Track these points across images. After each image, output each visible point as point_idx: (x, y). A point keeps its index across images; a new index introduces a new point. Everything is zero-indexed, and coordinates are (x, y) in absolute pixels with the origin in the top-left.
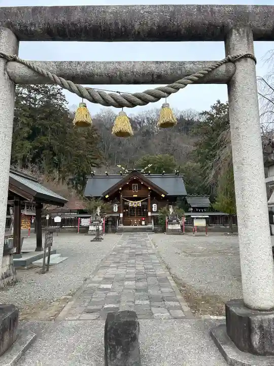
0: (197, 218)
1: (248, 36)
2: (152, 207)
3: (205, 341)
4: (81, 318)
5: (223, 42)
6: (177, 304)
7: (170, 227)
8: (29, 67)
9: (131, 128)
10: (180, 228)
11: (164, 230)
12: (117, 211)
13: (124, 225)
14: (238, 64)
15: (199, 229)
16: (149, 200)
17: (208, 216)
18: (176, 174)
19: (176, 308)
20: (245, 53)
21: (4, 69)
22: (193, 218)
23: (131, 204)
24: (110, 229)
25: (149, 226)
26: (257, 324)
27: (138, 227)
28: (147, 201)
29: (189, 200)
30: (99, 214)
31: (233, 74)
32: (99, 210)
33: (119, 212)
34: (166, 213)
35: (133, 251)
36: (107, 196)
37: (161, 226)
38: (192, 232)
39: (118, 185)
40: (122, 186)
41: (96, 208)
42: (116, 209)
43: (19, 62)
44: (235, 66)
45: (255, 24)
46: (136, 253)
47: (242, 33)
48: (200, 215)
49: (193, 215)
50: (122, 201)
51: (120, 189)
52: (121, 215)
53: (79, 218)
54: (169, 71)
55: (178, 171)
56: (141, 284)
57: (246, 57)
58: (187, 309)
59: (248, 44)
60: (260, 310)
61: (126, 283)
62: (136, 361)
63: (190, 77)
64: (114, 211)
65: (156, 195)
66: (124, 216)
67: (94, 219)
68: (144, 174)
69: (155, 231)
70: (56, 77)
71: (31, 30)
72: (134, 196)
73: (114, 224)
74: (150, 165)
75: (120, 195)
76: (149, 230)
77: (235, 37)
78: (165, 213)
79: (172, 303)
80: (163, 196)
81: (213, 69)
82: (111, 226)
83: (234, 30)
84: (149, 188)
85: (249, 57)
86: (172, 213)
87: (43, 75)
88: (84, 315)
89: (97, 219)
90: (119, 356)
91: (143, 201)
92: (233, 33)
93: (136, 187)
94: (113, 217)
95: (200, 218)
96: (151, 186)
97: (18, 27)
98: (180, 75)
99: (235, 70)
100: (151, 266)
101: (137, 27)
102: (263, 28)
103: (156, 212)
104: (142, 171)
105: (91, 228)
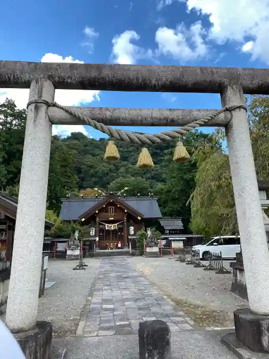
0: (174, 240)
1: (240, 91)
2: (129, 230)
3: (219, 348)
4: (99, 335)
5: (219, 94)
6: (181, 319)
7: (148, 250)
8: (67, 111)
9: (152, 162)
10: (158, 251)
11: (142, 254)
12: (94, 234)
13: (100, 249)
14: (233, 112)
15: (176, 252)
16: (125, 224)
17: (185, 238)
18: (151, 197)
19: (182, 322)
20: (239, 105)
21: (46, 113)
22: (171, 240)
23: (107, 227)
24: (87, 254)
25: (126, 249)
26: (266, 327)
27: (114, 250)
28: (122, 224)
29: (162, 223)
30: (77, 238)
31: (230, 120)
32: (77, 234)
33: (95, 236)
34: (144, 236)
35: (120, 274)
36: (83, 220)
37: (138, 249)
38: (170, 254)
39: (94, 208)
40: (99, 208)
41: (74, 232)
42: (93, 232)
43: (58, 107)
44: (232, 114)
45: (244, 83)
46: (123, 276)
47: (235, 89)
48: (177, 237)
49: (171, 238)
50: (98, 224)
51: (97, 212)
52: (97, 239)
53: (56, 243)
54: (180, 117)
55: (152, 194)
56: (141, 304)
57: (240, 107)
58: (192, 323)
59: (241, 97)
60: (265, 315)
61: (126, 303)
63: (198, 122)
64: (91, 234)
65: (132, 218)
66: (99, 240)
67: (72, 243)
68: (120, 196)
69: (133, 255)
70: (90, 120)
71: (67, 82)
72: (110, 219)
73: (91, 247)
74: (126, 188)
75: (96, 218)
76: (127, 253)
77: (229, 92)
78: (142, 235)
79: (177, 319)
80: (139, 218)
81: (215, 116)
82: (88, 250)
83: (228, 87)
84: (126, 211)
85: (242, 108)
86: (151, 235)
87: (79, 118)
88: (100, 331)
91: (119, 224)
92: (228, 89)
93: (113, 209)
94: (91, 241)
95: (178, 240)
96: (127, 209)
97: (57, 79)
98: (189, 120)
99: (232, 117)
100: (144, 288)
101: (153, 82)
102: (250, 86)
103: (133, 235)
104: (118, 194)
105: (69, 252)
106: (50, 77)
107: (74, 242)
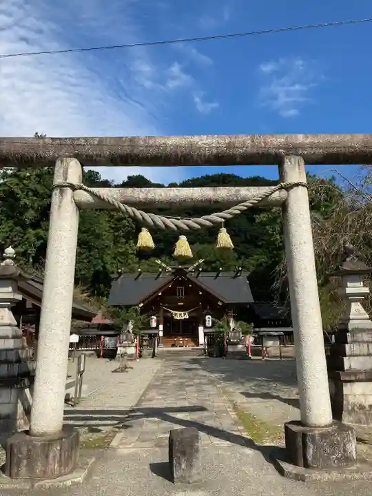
0: (267, 336)
1: (299, 165)
2: (205, 321)
8: (95, 195)
13: (165, 346)
16: (200, 311)
17: (282, 333)
18: (238, 272)
21: (72, 197)
23: (175, 315)
27: (184, 348)
28: (197, 311)
30: (131, 331)
31: (286, 200)
32: (131, 326)
36: (141, 305)
39: (156, 289)
40: (162, 290)
41: (127, 322)
44: (289, 193)
48: (271, 332)
49: (262, 332)
50: (162, 311)
51: (160, 294)
53: (102, 337)
55: (240, 269)
62: (199, 471)
64: (152, 326)
67: (125, 338)
68: (192, 272)
72: (179, 304)
74: (201, 261)
75: (159, 302)
80: (220, 303)
81: (267, 196)
82: (146, 347)
84: (200, 293)
86: (234, 329)
89: (129, 338)
90: (183, 466)
91: (191, 312)
92: (286, 162)
93: (182, 291)
94: (150, 335)
95: (272, 336)
96: (202, 290)
97: (84, 157)
99: (289, 196)
103: (210, 328)
104: (190, 269)
105: (120, 351)
106: (77, 156)
107: (127, 337)
